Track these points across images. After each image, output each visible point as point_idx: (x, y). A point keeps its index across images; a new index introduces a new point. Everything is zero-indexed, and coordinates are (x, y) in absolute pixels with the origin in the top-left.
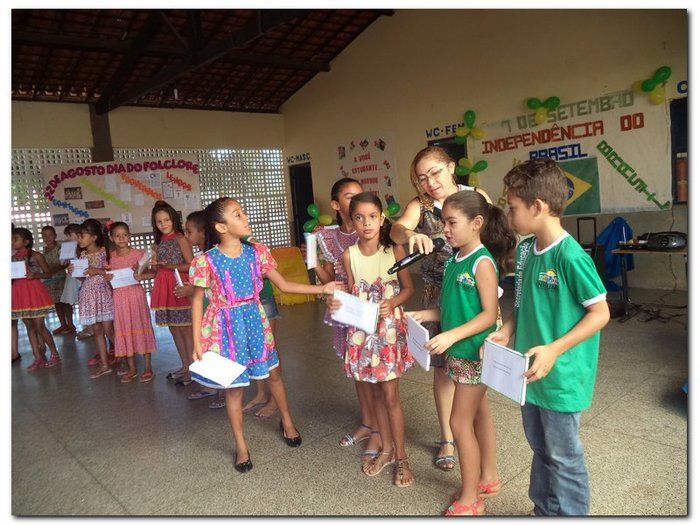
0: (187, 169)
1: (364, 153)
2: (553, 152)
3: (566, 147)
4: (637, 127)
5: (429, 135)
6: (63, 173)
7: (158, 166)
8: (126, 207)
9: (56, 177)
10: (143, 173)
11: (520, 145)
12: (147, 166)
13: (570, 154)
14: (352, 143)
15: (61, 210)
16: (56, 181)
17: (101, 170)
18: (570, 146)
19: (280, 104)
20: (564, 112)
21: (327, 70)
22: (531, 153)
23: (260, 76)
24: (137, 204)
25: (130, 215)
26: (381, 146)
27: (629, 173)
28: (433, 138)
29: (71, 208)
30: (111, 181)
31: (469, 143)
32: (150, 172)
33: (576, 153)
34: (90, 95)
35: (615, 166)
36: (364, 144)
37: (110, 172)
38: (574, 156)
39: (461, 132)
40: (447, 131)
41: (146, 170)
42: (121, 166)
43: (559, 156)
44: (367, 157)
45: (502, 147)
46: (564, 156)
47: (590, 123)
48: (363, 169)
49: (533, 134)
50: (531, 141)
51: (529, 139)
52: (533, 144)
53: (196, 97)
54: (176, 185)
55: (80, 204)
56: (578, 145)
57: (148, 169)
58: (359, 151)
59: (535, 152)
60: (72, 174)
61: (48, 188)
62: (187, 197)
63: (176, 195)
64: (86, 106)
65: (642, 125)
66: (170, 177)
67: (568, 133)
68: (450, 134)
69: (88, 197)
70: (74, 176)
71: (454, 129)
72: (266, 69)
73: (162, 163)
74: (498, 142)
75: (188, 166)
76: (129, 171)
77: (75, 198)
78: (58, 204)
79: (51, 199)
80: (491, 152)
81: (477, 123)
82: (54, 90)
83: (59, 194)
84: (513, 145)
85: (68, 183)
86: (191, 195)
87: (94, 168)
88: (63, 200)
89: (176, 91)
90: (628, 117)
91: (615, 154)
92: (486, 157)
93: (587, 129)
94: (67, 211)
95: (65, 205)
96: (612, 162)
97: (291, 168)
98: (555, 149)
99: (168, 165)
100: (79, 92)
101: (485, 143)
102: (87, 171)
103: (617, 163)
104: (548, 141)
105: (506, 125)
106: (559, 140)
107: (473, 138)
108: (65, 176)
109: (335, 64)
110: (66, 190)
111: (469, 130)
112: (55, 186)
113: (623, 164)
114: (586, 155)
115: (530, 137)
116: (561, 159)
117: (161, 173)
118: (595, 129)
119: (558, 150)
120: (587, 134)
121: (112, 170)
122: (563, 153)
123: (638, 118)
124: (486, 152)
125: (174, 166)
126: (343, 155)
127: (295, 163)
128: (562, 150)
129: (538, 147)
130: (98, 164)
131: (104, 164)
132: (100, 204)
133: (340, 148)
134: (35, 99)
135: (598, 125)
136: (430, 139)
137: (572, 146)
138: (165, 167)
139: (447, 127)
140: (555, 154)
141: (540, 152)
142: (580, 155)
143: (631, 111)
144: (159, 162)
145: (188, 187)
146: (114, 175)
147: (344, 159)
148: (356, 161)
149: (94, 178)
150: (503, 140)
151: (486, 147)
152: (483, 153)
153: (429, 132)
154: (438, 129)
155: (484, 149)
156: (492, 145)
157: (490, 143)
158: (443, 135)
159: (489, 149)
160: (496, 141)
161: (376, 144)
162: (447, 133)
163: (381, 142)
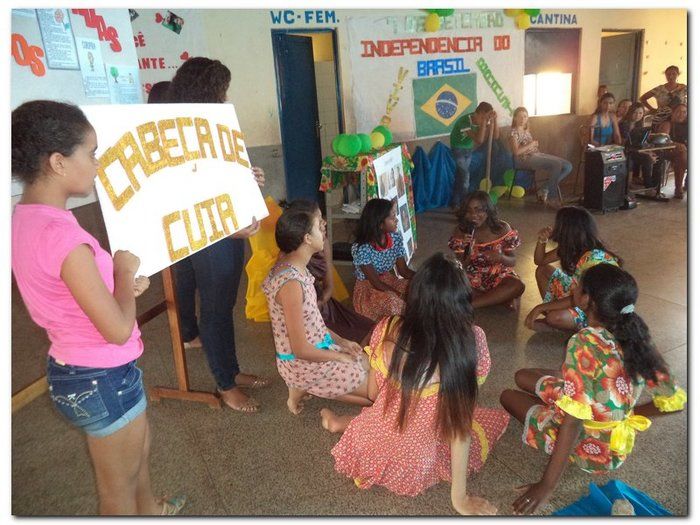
2: (440, 64)
3: (450, 60)
4: (504, 48)
5: (275, 20)
11: (406, 51)
13: (455, 69)
18: (455, 60)
20: (449, 22)
22: (419, 63)
27: (498, 91)
28: (283, 25)
33: (460, 68)
35: (489, 83)
38: (458, 71)
40: (308, 19)
43: (446, 69)
45: (386, 51)
46: (449, 69)
47: (471, 38)
49: (421, 41)
50: (417, 49)
51: (416, 47)
52: (420, 52)
56: (462, 60)
59: (423, 62)
65: (508, 48)
67: (454, 45)
71: (318, 17)
74: (381, 44)
80: (372, 55)
84: (399, 51)
90: (499, 37)
91: (489, 71)
93: (469, 43)
96: (487, 79)
98: (442, 61)
101: (366, 44)
103: (491, 80)
104: (436, 51)
106: (445, 51)
113: (495, 82)
114: (468, 70)
115: (417, 44)
116: (447, 72)
118: (476, 44)
119: (445, 62)
120: (469, 50)
122: (448, 66)
123: (506, 40)
124: (366, 55)
128: (448, 63)
129: (426, 57)
135: (478, 41)
136: (277, 26)
137: (457, 60)
140: (442, 67)
141: (428, 62)
142: (463, 70)
143: (501, 32)
150: (387, 42)
151: (366, 50)
152: (363, 56)
153: (276, 15)
154: (292, 13)
155: (363, 52)
156: (373, 46)
157: (371, 43)
158: (300, 24)
159: (369, 52)
160: (379, 42)
161: (159, 18)
162: (307, 22)
163: (173, 16)
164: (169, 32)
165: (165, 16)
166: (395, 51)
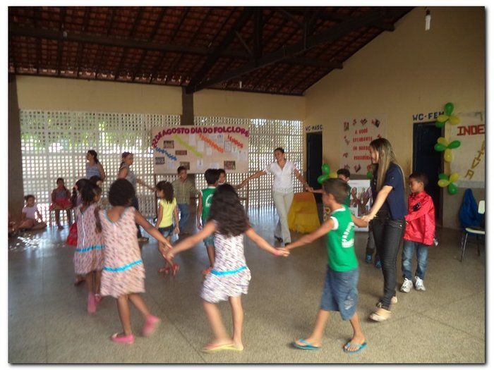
0: (242, 133)
1: (363, 128)
5: (415, 119)
6: (164, 132)
7: (222, 130)
8: (200, 156)
9: (159, 133)
10: (213, 134)
12: (216, 130)
14: (355, 120)
15: (161, 155)
16: (160, 136)
17: (187, 131)
19: (304, 90)
21: (341, 68)
23: (293, 71)
24: (208, 154)
25: (202, 161)
26: (377, 124)
28: (418, 121)
29: (167, 154)
30: (193, 139)
31: (447, 126)
32: (217, 134)
34: (183, 81)
36: (364, 122)
37: (193, 132)
39: (441, 119)
40: (430, 117)
41: (215, 132)
42: (200, 129)
44: (365, 131)
45: (474, 131)
48: (361, 139)
53: (248, 84)
54: (233, 143)
55: (172, 152)
57: (217, 132)
58: (359, 126)
60: (169, 132)
61: (154, 140)
62: (240, 152)
63: (233, 151)
64: (181, 88)
66: (230, 138)
68: (432, 119)
69: (178, 147)
70: (171, 133)
71: (435, 115)
72: (298, 67)
73: (226, 129)
74: (471, 128)
75: (242, 131)
76: (205, 132)
77: (170, 147)
78: (159, 150)
79: (155, 147)
80: (464, 134)
81: (454, 112)
82: (162, 77)
83: (160, 144)
85: (167, 137)
86: (243, 151)
87: (183, 129)
88: (162, 148)
89: (241, 83)
92: (460, 138)
94: (164, 155)
95: (163, 152)
97: (308, 134)
99: (230, 130)
100: (177, 79)
101: (460, 128)
102: (178, 131)
105: (479, 116)
107: (451, 124)
108: (165, 133)
109: (347, 65)
110: (165, 142)
111: (447, 117)
112: (158, 139)
117: (224, 135)
121: (194, 131)
124: (460, 134)
125: (233, 131)
126: (347, 128)
127: (311, 131)
130: (185, 127)
131: (189, 127)
132: (184, 153)
133: (345, 123)
134: (151, 83)
136: (416, 121)
138: (228, 131)
139: (429, 114)
144: (224, 128)
145: (241, 146)
146: (195, 135)
147: (347, 131)
148: (356, 133)
149: (182, 136)
150: (475, 127)
151: (461, 131)
152: (458, 135)
153: (415, 116)
154: (422, 115)
155: (459, 132)
156: (465, 129)
157: (465, 128)
158: (426, 120)
159: (463, 132)
160: (469, 127)
161: (373, 122)
162: (429, 118)
163: (377, 121)
164: (375, 127)
165: (374, 121)
166: (481, 131)
